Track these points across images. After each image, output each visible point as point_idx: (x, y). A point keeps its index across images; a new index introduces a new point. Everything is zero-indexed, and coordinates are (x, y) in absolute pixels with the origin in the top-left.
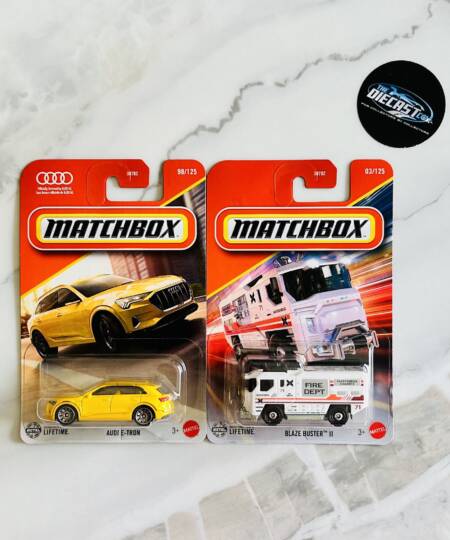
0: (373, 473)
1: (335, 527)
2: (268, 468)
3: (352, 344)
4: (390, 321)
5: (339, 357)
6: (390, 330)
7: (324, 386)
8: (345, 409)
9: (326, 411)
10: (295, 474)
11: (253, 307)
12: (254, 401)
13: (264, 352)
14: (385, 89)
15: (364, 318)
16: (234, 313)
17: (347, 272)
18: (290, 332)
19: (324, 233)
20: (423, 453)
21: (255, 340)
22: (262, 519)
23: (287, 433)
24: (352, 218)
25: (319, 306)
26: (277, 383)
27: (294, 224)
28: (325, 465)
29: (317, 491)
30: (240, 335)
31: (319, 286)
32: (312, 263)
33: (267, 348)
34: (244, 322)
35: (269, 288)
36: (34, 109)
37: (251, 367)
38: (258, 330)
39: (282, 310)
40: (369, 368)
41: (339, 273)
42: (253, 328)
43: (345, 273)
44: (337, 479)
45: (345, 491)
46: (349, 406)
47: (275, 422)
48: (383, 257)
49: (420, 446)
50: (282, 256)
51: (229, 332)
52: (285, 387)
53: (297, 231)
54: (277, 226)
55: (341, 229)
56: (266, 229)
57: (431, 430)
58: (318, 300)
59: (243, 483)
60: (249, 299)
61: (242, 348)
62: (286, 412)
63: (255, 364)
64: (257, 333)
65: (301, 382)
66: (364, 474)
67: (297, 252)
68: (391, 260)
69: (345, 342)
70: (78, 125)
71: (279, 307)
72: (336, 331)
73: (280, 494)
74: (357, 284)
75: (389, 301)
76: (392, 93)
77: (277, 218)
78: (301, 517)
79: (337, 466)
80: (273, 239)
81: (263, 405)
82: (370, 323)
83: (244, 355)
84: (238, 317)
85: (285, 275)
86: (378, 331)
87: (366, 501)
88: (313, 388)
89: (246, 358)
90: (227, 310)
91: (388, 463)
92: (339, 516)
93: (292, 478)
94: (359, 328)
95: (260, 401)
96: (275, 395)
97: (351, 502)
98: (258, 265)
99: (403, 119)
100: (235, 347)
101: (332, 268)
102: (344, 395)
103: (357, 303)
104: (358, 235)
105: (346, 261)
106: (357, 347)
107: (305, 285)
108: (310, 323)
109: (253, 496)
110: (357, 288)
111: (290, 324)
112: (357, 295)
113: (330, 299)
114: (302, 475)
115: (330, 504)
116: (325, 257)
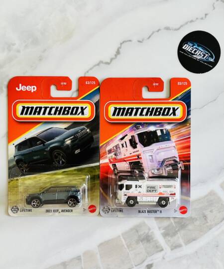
0: (182, 232)
1: (164, 258)
2: (132, 230)
3: (171, 168)
4: (189, 157)
5: (164, 174)
6: (189, 161)
7: (156, 188)
8: (166, 199)
9: (157, 200)
10: (145, 233)
11: (123, 150)
12: (122, 195)
13: (128, 172)
14: (191, 45)
15: (177, 155)
16: (113, 153)
17: (169, 133)
18: (141, 162)
19: (157, 113)
20: (207, 222)
21: (124, 166)
22: (128, 254)
23: (139, 212)
24: (171, 106)
25: (155, 150)
26: (134, 187)
27: (143, 109)
28: (159, 228)
29: (155, 241)
30: (116, 164)
31: (155, 140)
32: (152, 128)
33: (129, 170)
34: (119, 157)
35: (131, 141)
36: (18, 51)
37: (121, 178)
38: (125, 161)
39: (137, 151)
40: (178, 180)
41: (165, 133)
42: (123, 160)
43: (168, 134)
44: (165, 235)
45: (169, 241)
46: (168, 198)
47: (133, 205)
48: (186, 126)
49: (205, 219)
50: (137, 125)
51: (111, 162)
52: (138, 188)
53: (144, 113)
54: (135, 110)
55: (166, 112)
56: (129, 112)
57: (211, 211)
58: (155, 147)
59: (119, 236)
60: (121, 146)
61: (117, 170)
62: (138, 200)
63: (123, 177)
64: (125, 162)
65: (145, 186)
66: (178, 233)
67: (144, 123)
68: (190, 127)
69: (167, 167)
70: (40, 60)
71: (136, 150)
72: (163, 162)
73: (137, 242)
74: (174, 138)
75: (189, 147)
76: (194, 47)
77: (135, 106)
78: (148, 253)
79: (165, 228)
80: (133, 117)
81: (127, 197)
82: (180, 158)
83: (118, 173)
84: (115, 155)
85: (138, 135)
86: (184, 162)
87: (179, 246)
88: (151, 189)
89: (119, 175)
90: (110, 151)
91: (190, 227)
92: (166, 253)
93: (143, 234)
94: (174, 160)
95: (125, 195)
96: (132, 192)
97: (172, 246)
98: (125, 129)
99: (200, 60)
100: (114, 169)
101: (162, 131)
102: (166, 192)
103: (174, 148)
104: (174, 114)
105: (168, 127)
106: (173, 169)
107: (148, 139)
108: (151, 158)
109: (124, 243)
110: (174, 141)
111: (141, 158)
112: (174, 144)
113: (160, 146)
114: (148, 233)
115: (162, 247)
116: (158, 126)
